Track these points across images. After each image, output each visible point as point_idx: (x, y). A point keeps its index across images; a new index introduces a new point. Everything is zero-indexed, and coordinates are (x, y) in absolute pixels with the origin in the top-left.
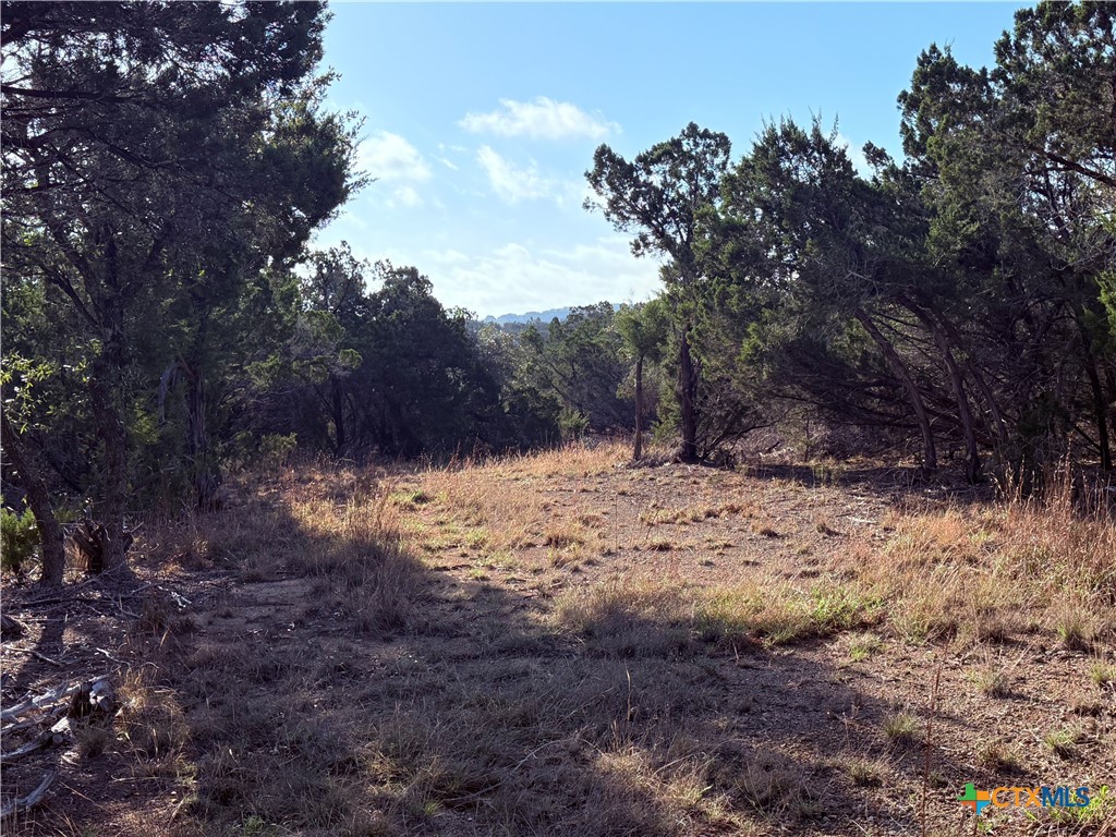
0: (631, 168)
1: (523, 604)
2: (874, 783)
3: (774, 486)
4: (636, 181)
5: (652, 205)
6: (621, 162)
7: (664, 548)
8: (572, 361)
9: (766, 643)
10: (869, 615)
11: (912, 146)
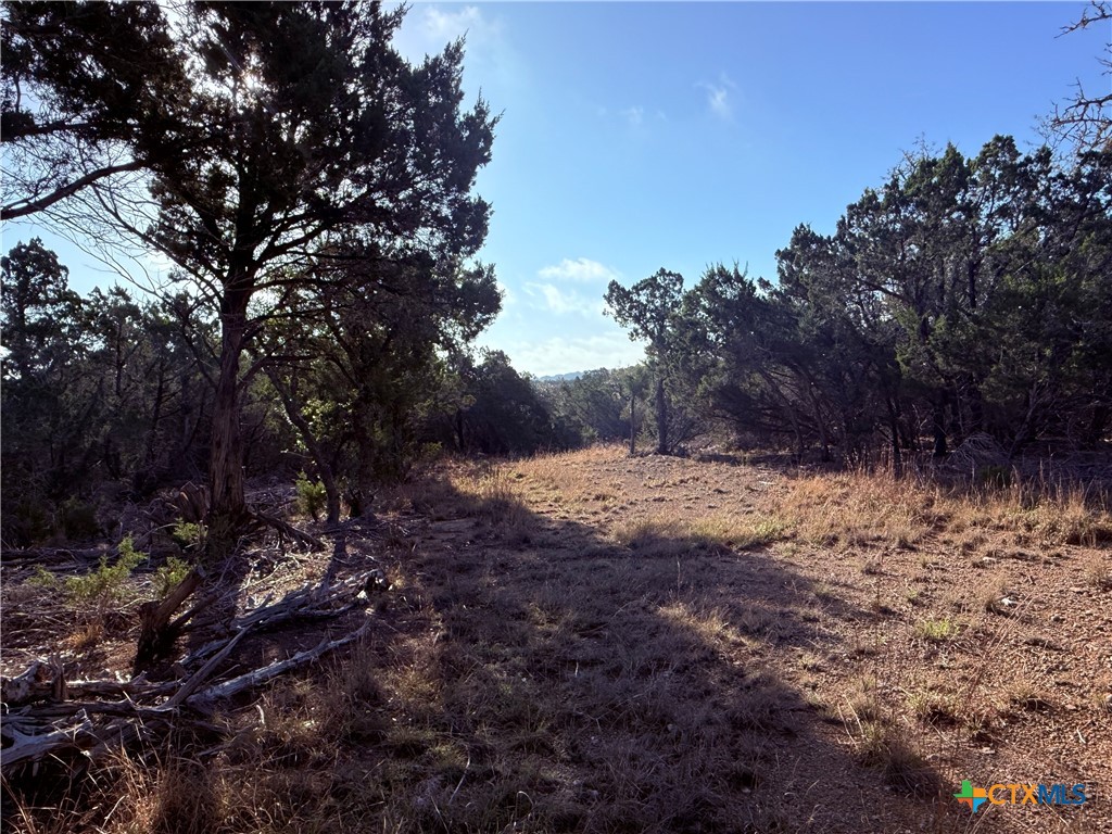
0: (629, 293)
1: (592, 531)
2: (815, 620)
3: (713, 466)
4: (631, 301)
5: (640, 312)
6: (623, 290)
7: (662, 500)
8: (587, 400)
9: (734, 549)
10: (788, 533)
11: (784, 279)
